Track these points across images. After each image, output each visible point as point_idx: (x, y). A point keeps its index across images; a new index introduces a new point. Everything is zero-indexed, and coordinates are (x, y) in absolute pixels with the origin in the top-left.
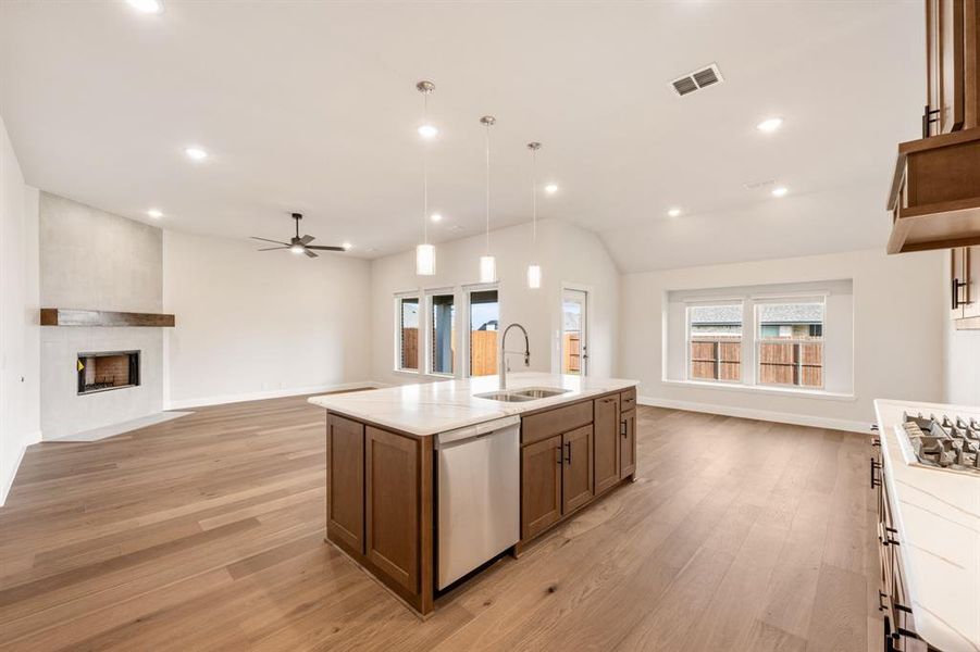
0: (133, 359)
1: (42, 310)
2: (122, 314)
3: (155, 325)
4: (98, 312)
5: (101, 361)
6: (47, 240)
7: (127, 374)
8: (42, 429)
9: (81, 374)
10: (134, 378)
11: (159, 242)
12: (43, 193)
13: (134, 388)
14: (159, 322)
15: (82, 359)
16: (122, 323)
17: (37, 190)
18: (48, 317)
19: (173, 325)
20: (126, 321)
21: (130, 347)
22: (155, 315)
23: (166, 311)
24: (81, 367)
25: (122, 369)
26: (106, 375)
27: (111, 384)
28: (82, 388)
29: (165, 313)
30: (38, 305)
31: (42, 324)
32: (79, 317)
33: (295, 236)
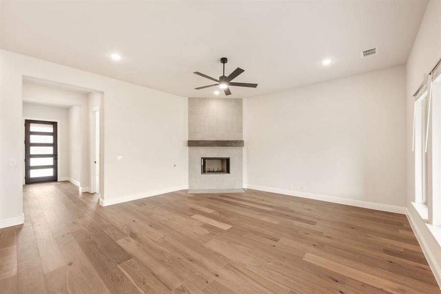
2: (215, 141)
3: (232, 146)
7: (226, 168)
8: (189, 185)
9: (204, 166)
11: (240, 105)
14: (234, 144)
17: (188, 98)
19: (243, 146)
28: (205, 171)
33: (222, 75)
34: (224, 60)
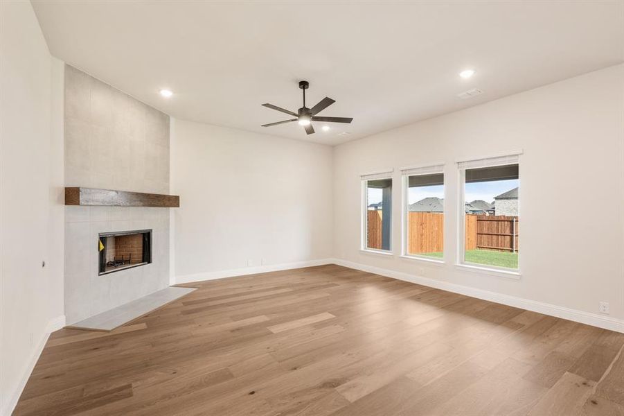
0: (146, 237)
1: (66, 188)
2: (137, 194)
3: (164, 206)
4: (117, 192)
5: (120, 239)
6: (71, 115)
7: (141, 252)
8: (65, 314)
9: (102, 254)
10: (146, 257)
11: (167, 127)
12: (68, 67)
13: (146, 266)
14: (168, 203)
15: (103, 239)
16: (138, 203)
17: (63, 63)
18: (71, 196)
19: (178, 206)
20: (141, 201)
21: (142, 226)
22: (164, 196)
23: (172, 193)
24: (102, 247)
25: (136, 247)
26: (125, 254)
27: (128, 262)
28: (103, 267)
29: (171, 194)
30: (62, 183)
31: (66, 204)
32: (100, 197)
33: (302, 107)
34: (304, 85)
